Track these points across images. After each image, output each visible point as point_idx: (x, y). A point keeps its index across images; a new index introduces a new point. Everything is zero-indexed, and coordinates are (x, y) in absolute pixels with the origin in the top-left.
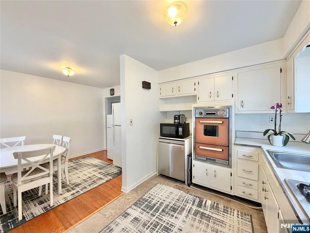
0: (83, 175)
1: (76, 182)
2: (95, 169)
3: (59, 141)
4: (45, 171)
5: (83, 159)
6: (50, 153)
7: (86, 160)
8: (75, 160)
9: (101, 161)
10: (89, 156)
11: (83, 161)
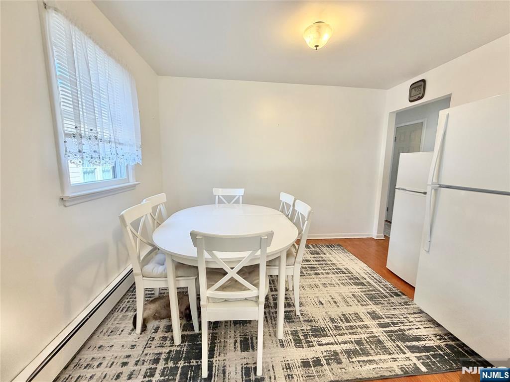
0: (330, 299)
1: (314, 316)
2: (356, 289)
3: (288, 205)
4: (246, 289)
5: (329, 249)
6: (260, 248)
7: (335, 255)
8: (314, 247)
9: (369, 270)
10: (339, 246)
11: (328, 255)
